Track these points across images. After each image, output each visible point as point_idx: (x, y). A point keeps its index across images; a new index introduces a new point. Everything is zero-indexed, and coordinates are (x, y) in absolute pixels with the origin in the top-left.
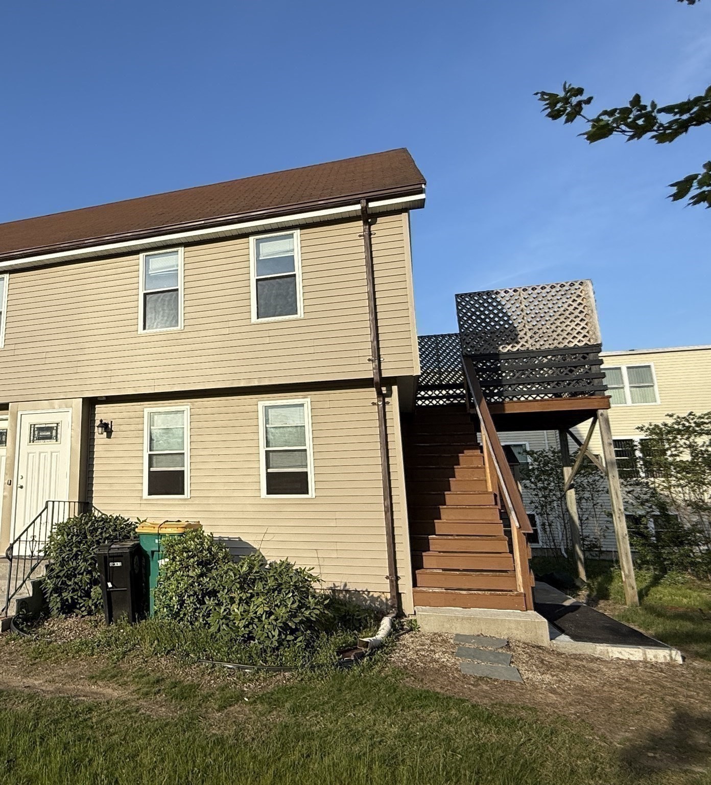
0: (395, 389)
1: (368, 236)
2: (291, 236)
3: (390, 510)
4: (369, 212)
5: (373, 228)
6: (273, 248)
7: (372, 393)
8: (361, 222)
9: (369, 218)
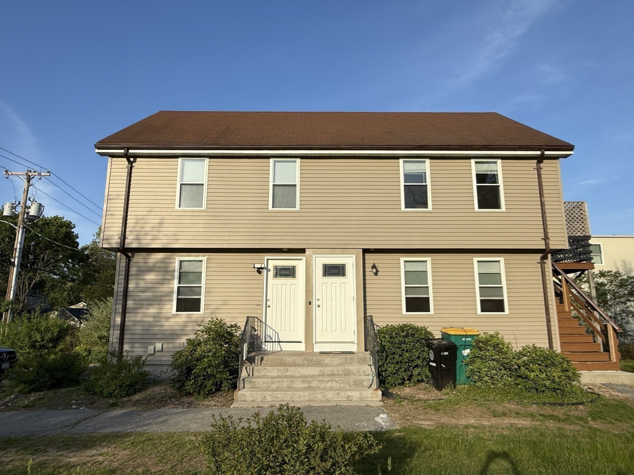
0: (549, 255)
1: (539, 170)
5: (542, 165)
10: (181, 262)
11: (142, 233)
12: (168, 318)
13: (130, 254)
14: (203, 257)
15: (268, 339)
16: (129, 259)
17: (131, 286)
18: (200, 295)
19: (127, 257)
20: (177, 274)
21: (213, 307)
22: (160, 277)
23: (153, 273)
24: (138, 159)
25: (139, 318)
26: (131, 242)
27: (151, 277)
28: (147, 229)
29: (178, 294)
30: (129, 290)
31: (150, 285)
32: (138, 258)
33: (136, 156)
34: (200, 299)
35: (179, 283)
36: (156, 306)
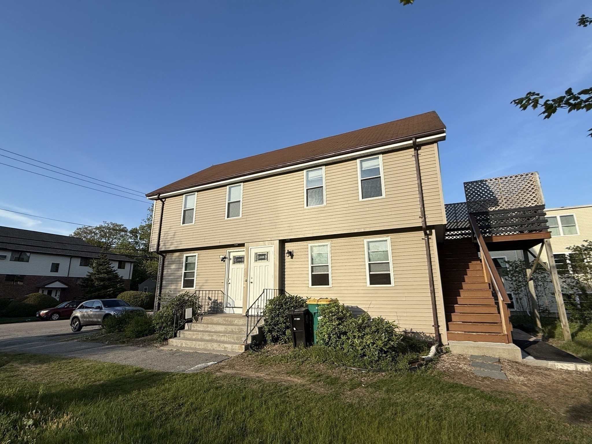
0: (434, 231)
1: (417, 156)
2: (378, 158)
3: (433, 292)
4: (417, 144)
5: (419, 152)
6: (369, 164)
7: (421, 234)
8: (413, 149)
9: (417, 147)
10: (187, 257)
11: (167, 242)
12: (179, 291)
13: (164, 254)
14: (196, 253)
15: (228, 306)
16: (164, 257)
17: (164, 273)
18: (194, 277)
19: (163, 256)
20: (184, 264)
21: (201, 284)
22: (177, 267)
23: (174, 265)
24: (167, 199)
25: (167, 291)
26: (162, 248)
27: (173, 267)
28: (169, 239)
29: (185, 277)
30: (164, 275)
31: (172, 272)
32: (168, 256)
33: (165, 198)
34: (194, 279)
35: (186, 270)
36: (175, 285)
